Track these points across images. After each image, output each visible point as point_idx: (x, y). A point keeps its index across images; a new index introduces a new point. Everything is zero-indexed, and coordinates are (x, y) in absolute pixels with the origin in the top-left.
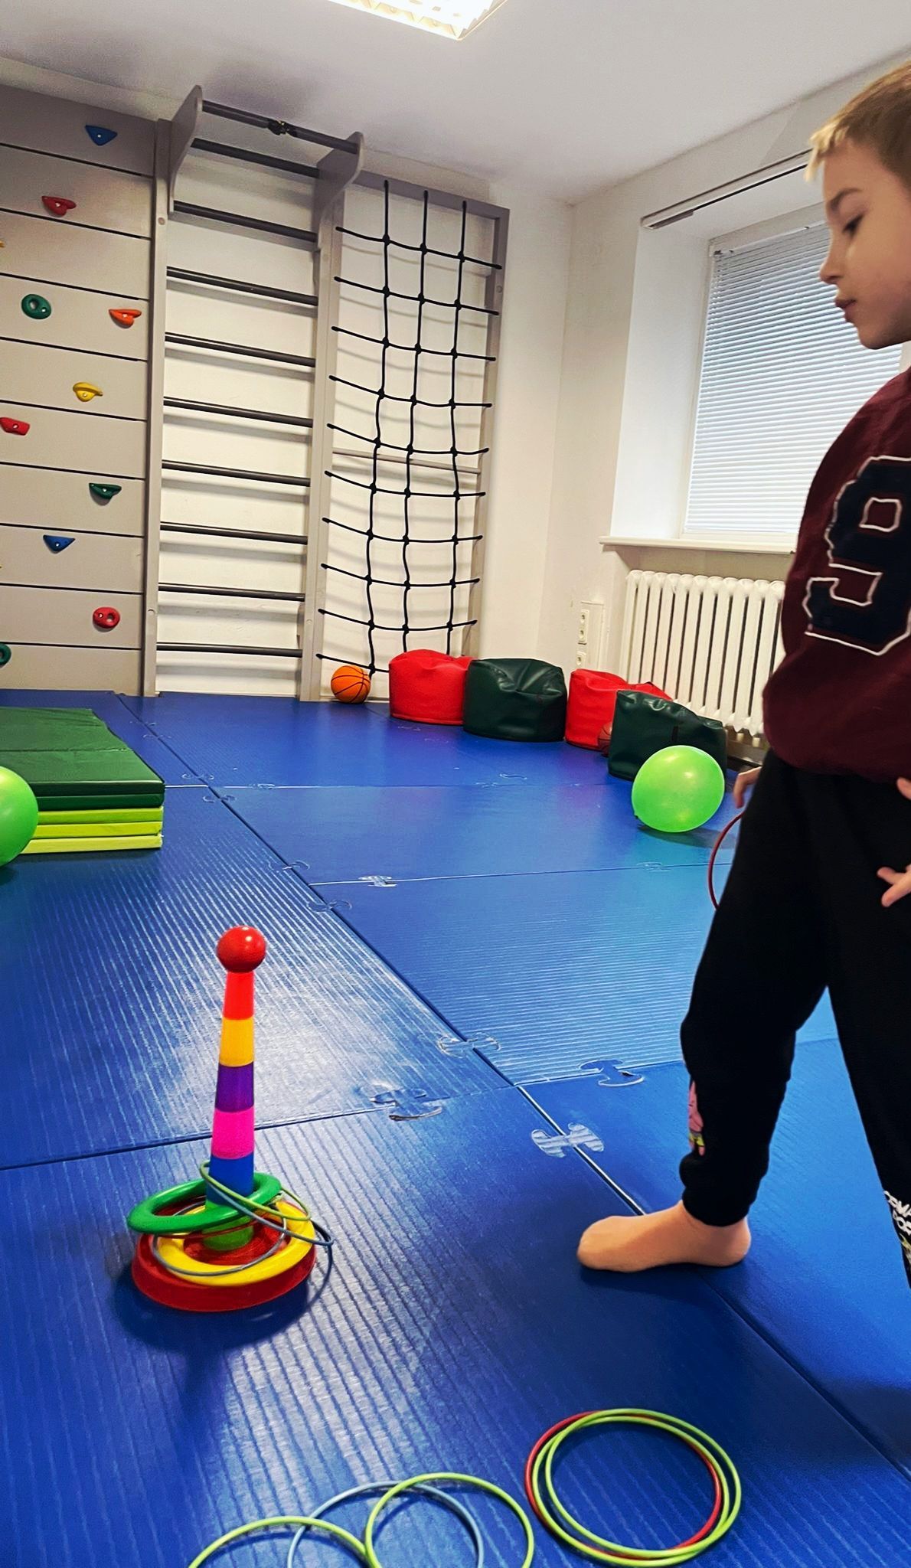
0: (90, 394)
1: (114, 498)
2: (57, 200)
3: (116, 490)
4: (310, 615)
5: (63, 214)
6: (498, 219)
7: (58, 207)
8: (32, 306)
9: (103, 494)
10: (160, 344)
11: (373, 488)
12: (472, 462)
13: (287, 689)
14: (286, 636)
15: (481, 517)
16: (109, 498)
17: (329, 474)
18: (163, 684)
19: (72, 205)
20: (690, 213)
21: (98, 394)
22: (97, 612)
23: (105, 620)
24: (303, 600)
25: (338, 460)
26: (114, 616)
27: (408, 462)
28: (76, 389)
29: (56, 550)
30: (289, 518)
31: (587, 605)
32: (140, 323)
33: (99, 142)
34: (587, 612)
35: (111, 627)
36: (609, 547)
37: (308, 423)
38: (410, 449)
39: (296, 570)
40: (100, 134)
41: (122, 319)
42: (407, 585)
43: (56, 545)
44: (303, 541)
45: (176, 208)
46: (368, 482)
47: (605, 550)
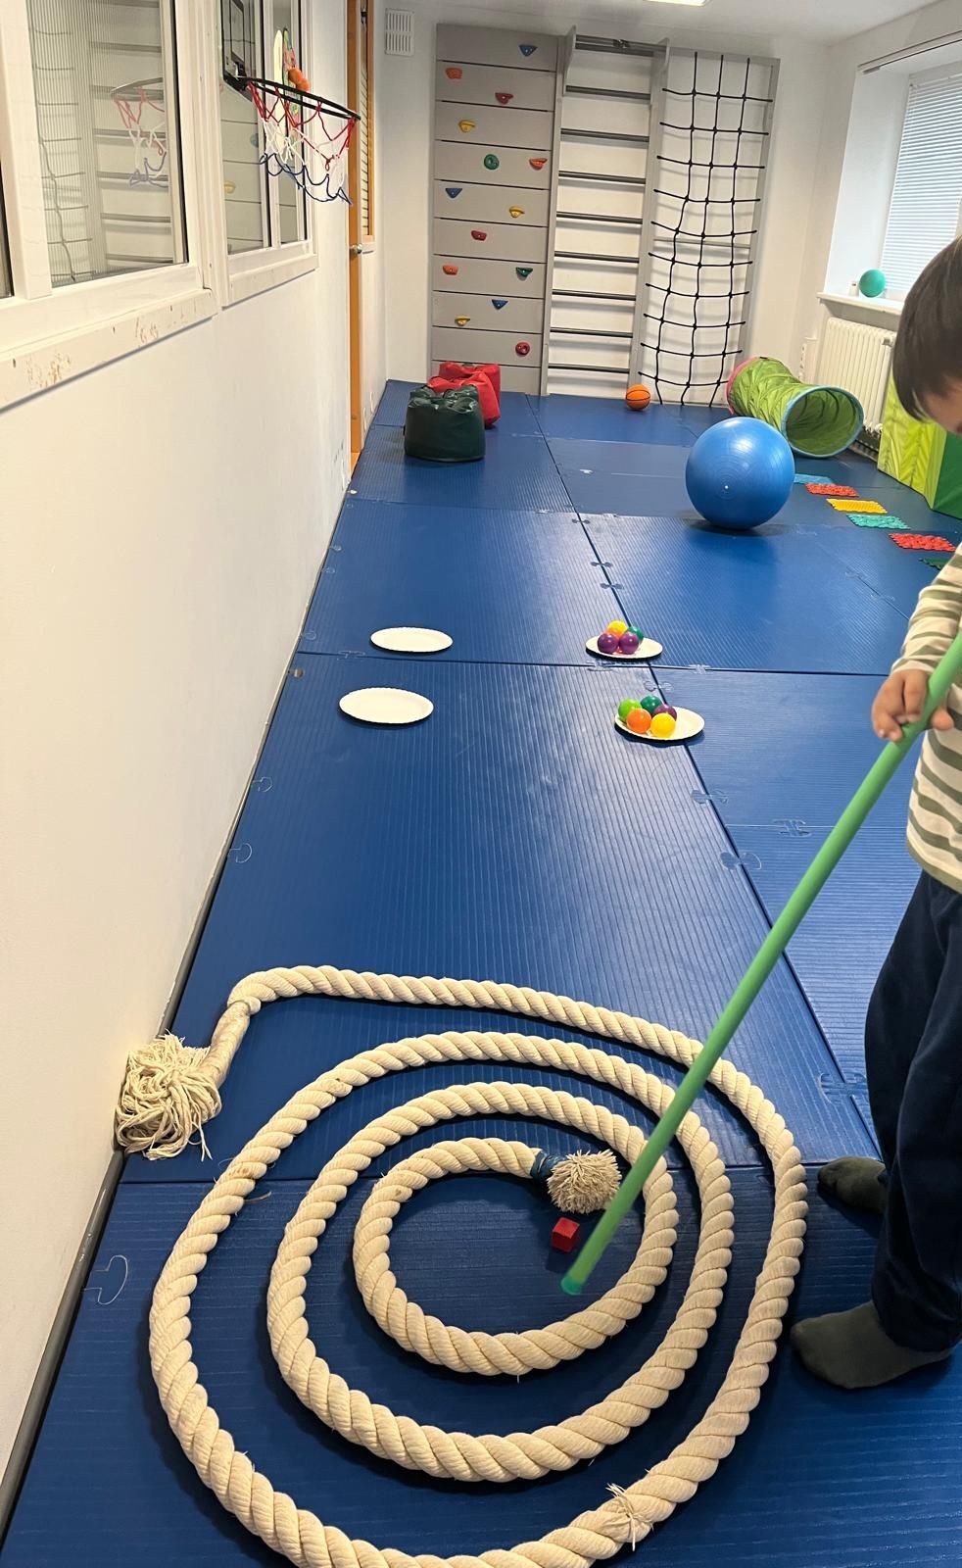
0: (518, 213)
1: (529, 276)
2: (504, 95)
3: (529, 271)
4: (636, 347)
5: (505, 103)
6: (772, 66)
7: (504, 98)
8: (490, 162)
9: (523, 273)
10: (556, 177)
11: (673, 261)
12: (746, 240)
13: (621, 394)
14: (622, 361)
15: (750, 279)
16: (526, 276)
17: (651, 255)
18: (551, 389)
19: (511, 96)
20: (878, 68)
21: (522, 213)
22: (518, 345)
23: (522, 350)
24: (631, 337)
25: (659, 244)
26: (527, 348)
27: (702, 243)
28: (511, 211)
29: (498, 308)
30: (626, 284)
31: (806, 341)
32: (546, 165)
33: (526, 55)
34: (805, 345)
35: (525, 354)
36: (824, 301)
37: (640, 222)
38: (703, 236)
39: (629, 317)
40: (527, 50)
41: (536, 165)
42: (695, 327)
43: (498, 305)
44: (633, 299)
45: (567, 90)
46: (670, 257)
47: (821, 302)
